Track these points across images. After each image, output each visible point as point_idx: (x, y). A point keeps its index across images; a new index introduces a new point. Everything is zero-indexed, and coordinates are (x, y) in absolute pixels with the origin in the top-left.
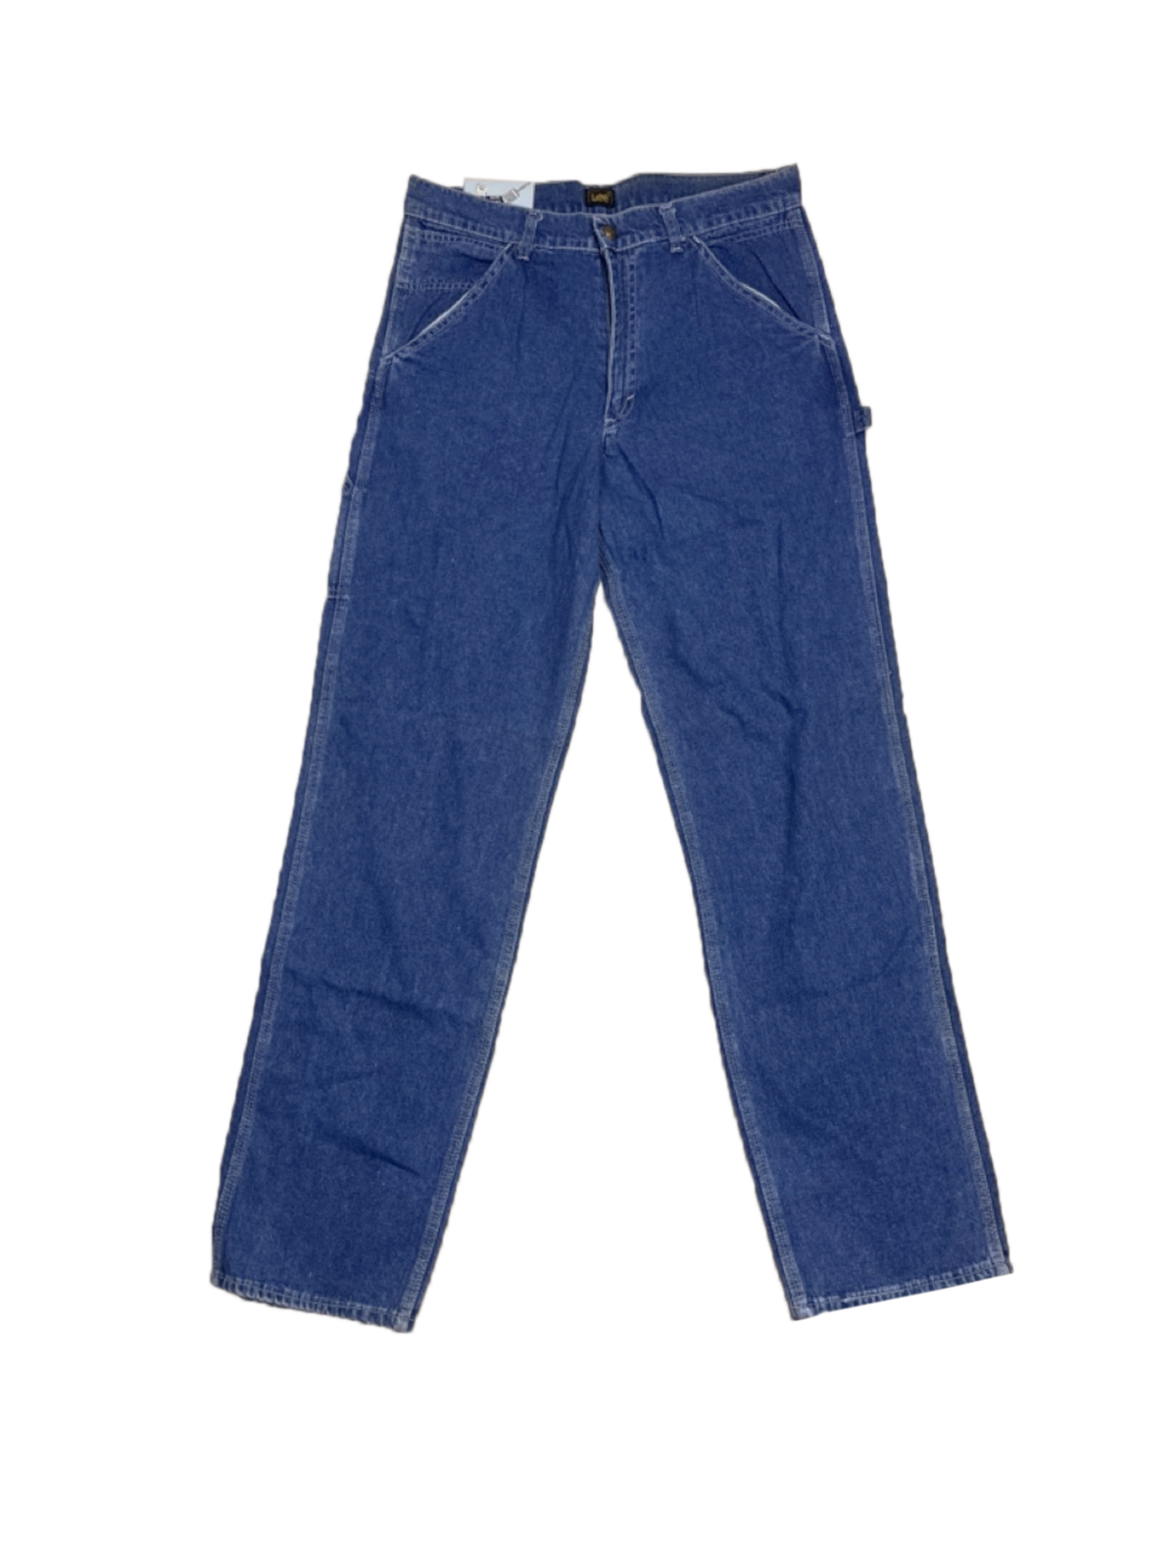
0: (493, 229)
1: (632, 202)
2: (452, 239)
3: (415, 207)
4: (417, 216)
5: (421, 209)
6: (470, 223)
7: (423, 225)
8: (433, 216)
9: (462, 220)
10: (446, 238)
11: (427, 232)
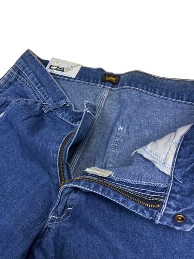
0: (46, 93)
1: (126, 84)
2: (28, 86)
3: (20, 63)
4: (19, 68)
5: (22, 65)
6: (39, 85)
7: (19, 73)
8: (26, 72)
9: (37, 82)
10: (26, 84)
11: (20, 77)
